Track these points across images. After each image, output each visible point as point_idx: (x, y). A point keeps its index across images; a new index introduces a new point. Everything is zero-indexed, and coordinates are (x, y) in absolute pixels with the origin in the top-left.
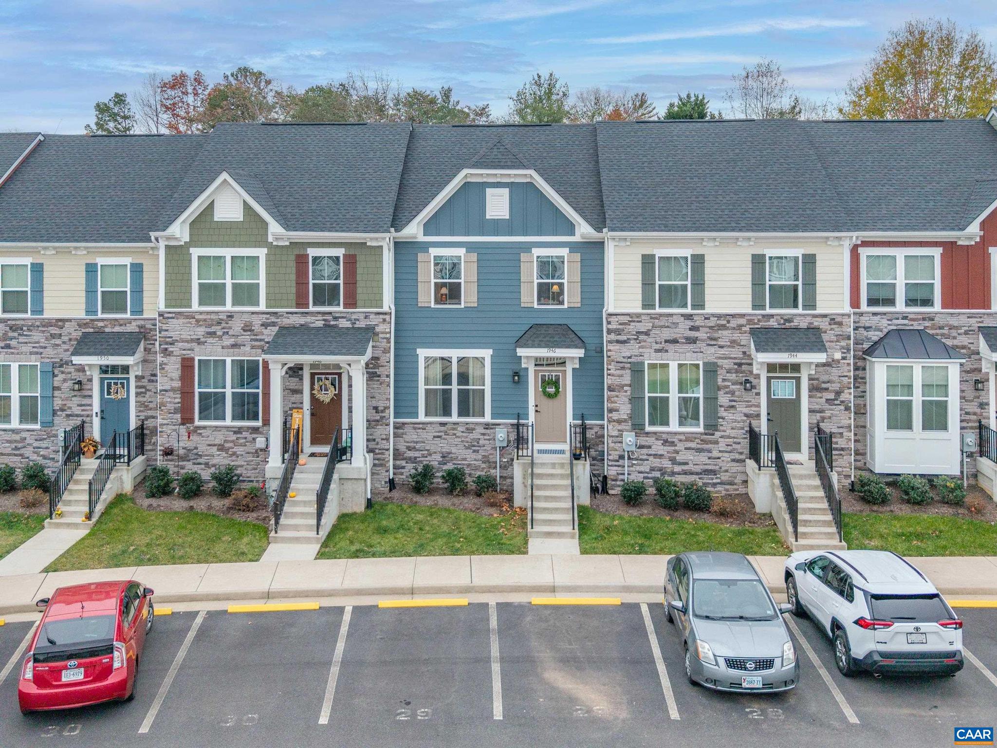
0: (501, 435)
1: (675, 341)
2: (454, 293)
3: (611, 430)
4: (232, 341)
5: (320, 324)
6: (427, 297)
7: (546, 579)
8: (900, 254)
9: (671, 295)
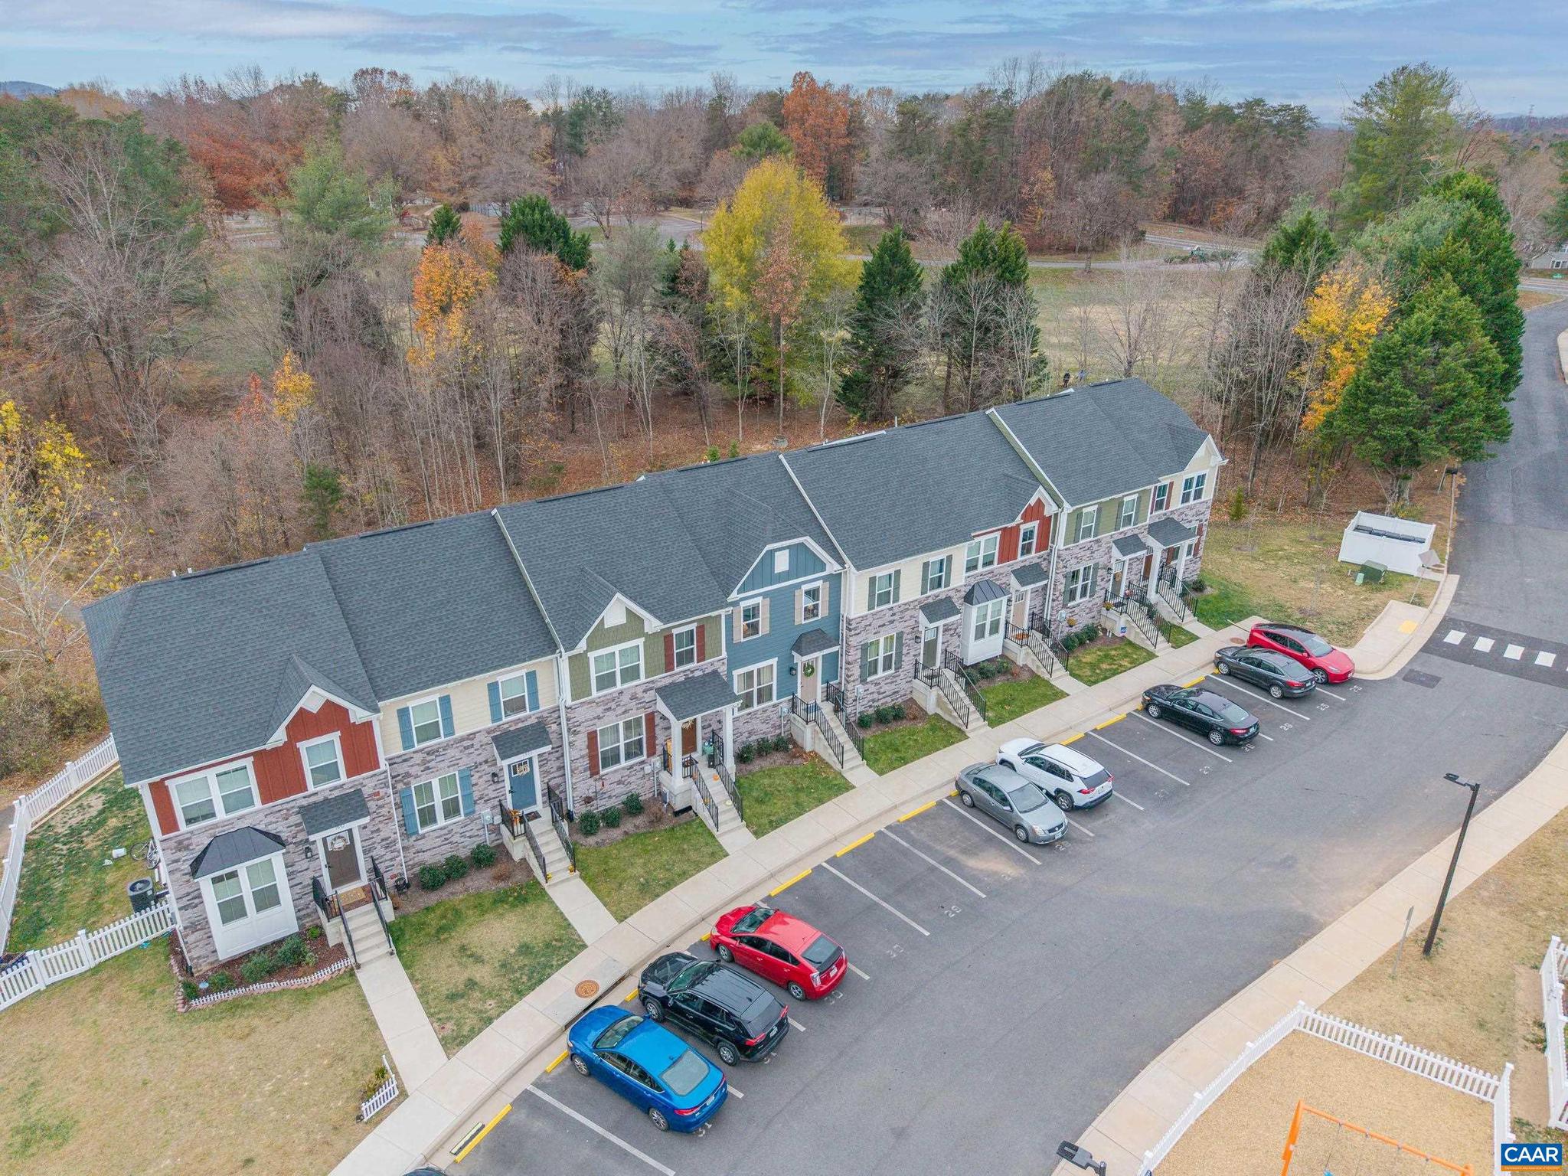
0: (785, 708)
1: (883, 625)
2: (753, 628)
3: (850, 687)
4: (623, 709)
5: (683, 679)
7: (887, 803)
8: (982, 540)
9: (884, 598)
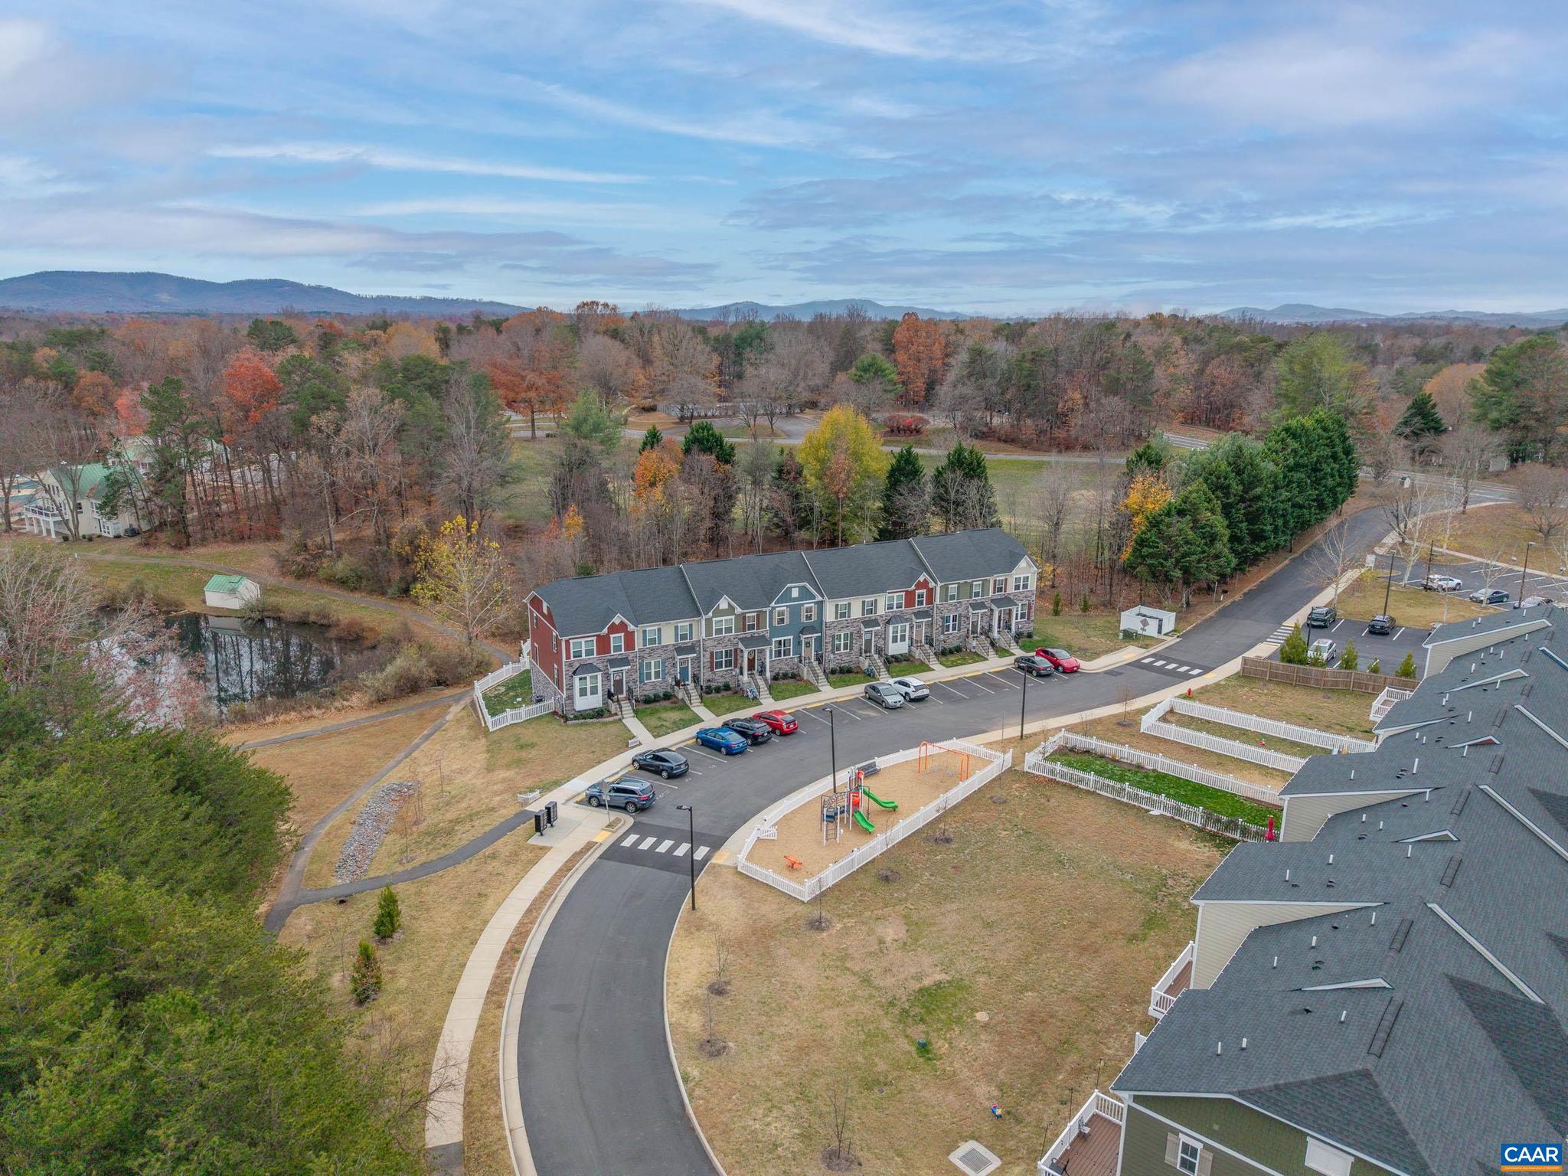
0: (796, 660)
1: (843, 628)
2: (782, 621)
3: (826, 655)
4: (725, 645)
5: (750, 636)
6: (775, 623)
7: (833, 697)
8: (896, 595)
9: (843, 615)
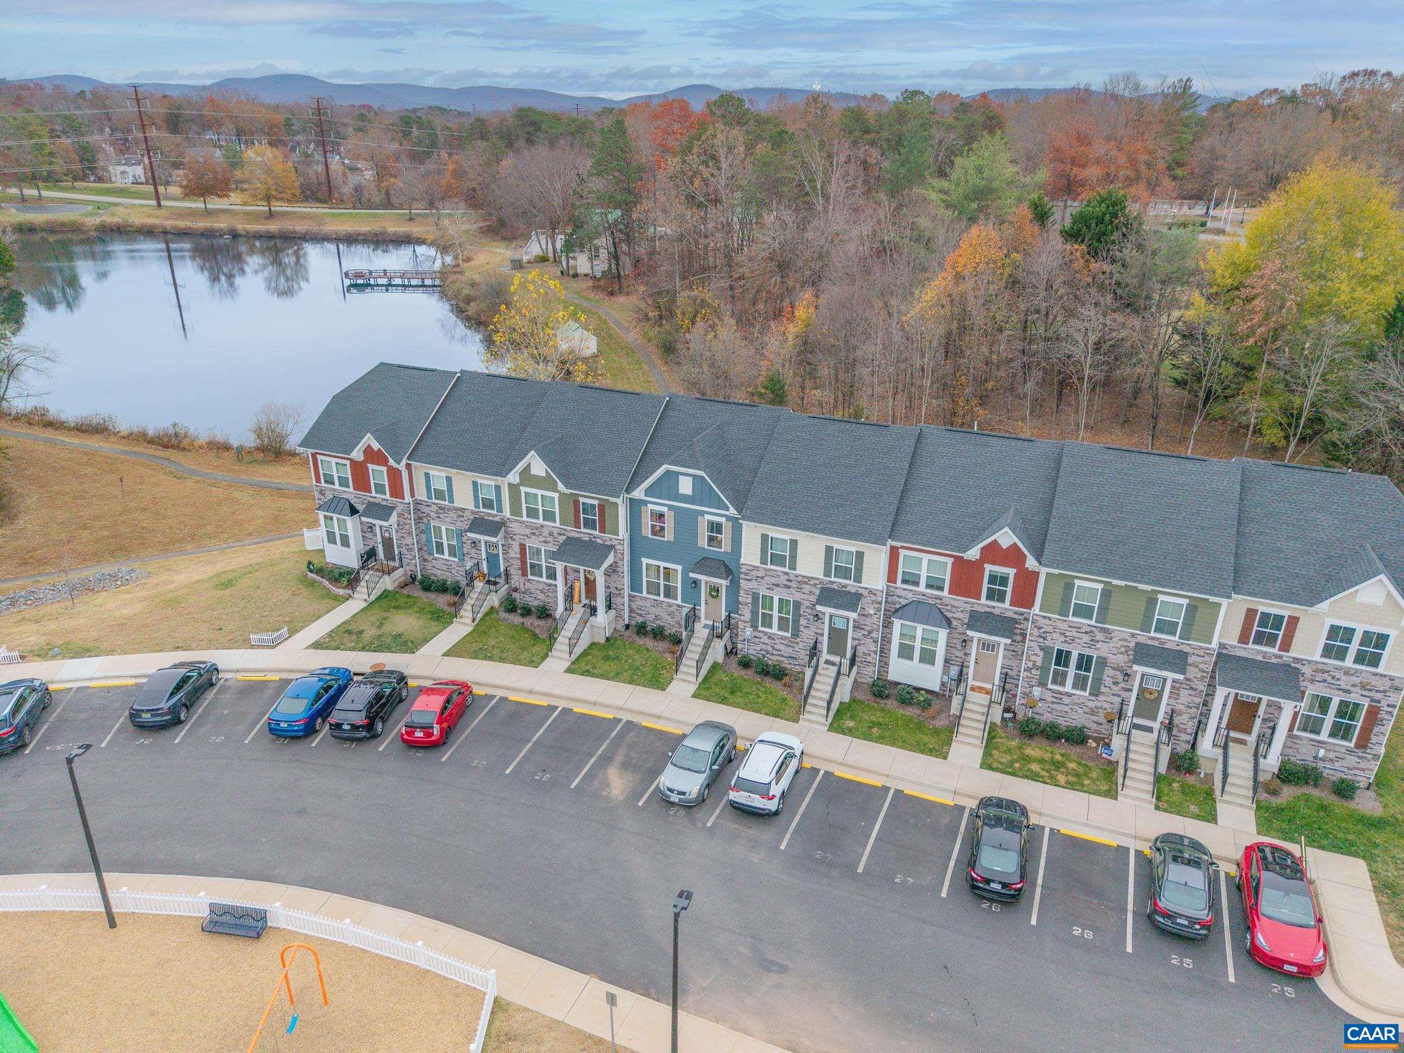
0: (686, 612)
1: (778, 585)
2: (661, 531)
3: (741, 625)
4: (544, 539)
5: (587, 539)
6: (646, 531)
7: (659, 712)
8: (926, 557)
9: (778, 560)
